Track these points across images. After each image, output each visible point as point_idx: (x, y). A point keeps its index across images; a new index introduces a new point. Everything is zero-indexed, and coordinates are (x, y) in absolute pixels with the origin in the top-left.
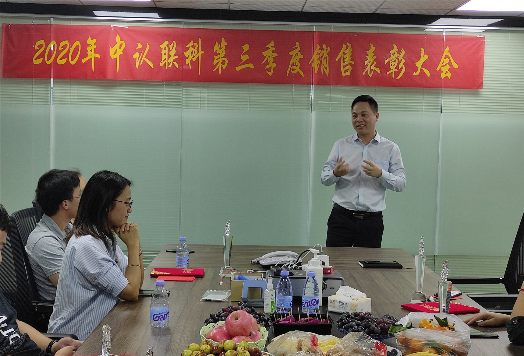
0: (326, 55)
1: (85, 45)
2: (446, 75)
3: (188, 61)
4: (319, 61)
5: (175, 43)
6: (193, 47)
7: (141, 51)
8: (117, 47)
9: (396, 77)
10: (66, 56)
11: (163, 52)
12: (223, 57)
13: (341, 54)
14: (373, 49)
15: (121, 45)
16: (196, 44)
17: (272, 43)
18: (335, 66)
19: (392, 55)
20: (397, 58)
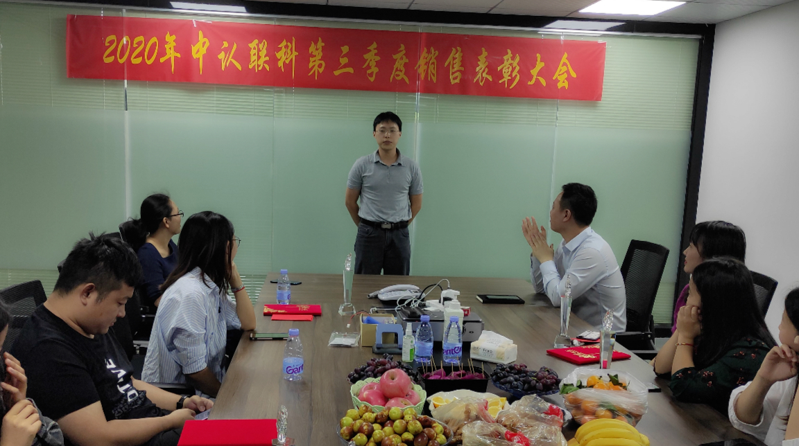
0: (433, 60)
1: (163, 42)
2: (564, 84)
3: (280, 64)
4: (426, 67)
5: (266, 43)
6: (286, 47)
7: (227, 50)
8: (199, 45)
9: (509, 86)
10: (141, 54)
11: (253, 52)
12: (320, 60)
13: (450, 59)
14: (485, 53)
15: (204, 43)
16: (289, 44)
17: (375, 45)
18: (444, 72)
19: (505, 62)
20: (511, 64)
